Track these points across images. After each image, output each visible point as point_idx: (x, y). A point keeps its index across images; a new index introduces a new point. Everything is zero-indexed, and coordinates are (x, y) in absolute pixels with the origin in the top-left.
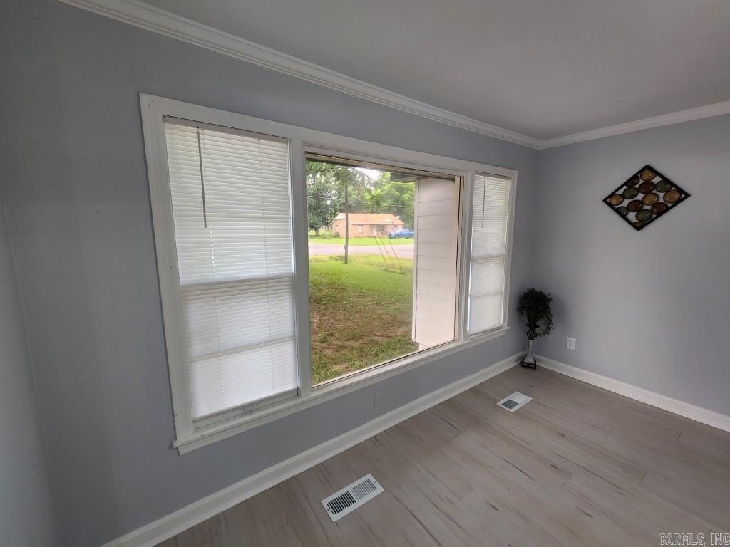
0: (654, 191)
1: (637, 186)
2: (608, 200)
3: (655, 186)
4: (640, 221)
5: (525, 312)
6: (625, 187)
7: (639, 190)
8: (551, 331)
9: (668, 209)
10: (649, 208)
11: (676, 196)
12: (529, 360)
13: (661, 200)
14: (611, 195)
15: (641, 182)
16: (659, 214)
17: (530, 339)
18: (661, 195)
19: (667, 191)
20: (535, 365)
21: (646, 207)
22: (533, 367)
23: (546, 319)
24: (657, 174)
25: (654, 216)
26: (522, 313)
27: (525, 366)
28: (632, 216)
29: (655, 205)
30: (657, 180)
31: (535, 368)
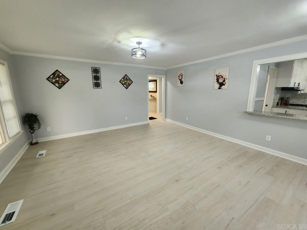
0: (61, 78)
1: (56, 76)
2: (48, 79)
3: (61, 76)
4: (60, 86)
5: (26, 123)
6: (52, 76)
7: (56, 77)
8: (41, 127)
9: (66, 83)
10: (61, 82)
11: (66, 80)
12: (34, 141)
13: (63, 81)
14: (49, 78)
15: (57, 75)
16: (64, 84)
17: (32, 133)
18: (63, 79)
19: (64, 78)
20: (37, 142)
21: (60, 82)
22: (37, 143)
23: (38, 123)
24: (60, 73)
25: (63, 85)
26: (26, 124)
27: (34, 144)
28: (57, 84)
29: (62, 82)
30: (61, 75)
31: (38, 143)
